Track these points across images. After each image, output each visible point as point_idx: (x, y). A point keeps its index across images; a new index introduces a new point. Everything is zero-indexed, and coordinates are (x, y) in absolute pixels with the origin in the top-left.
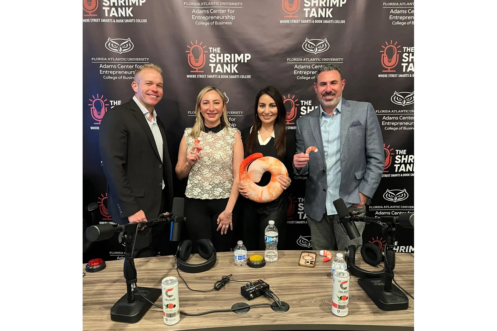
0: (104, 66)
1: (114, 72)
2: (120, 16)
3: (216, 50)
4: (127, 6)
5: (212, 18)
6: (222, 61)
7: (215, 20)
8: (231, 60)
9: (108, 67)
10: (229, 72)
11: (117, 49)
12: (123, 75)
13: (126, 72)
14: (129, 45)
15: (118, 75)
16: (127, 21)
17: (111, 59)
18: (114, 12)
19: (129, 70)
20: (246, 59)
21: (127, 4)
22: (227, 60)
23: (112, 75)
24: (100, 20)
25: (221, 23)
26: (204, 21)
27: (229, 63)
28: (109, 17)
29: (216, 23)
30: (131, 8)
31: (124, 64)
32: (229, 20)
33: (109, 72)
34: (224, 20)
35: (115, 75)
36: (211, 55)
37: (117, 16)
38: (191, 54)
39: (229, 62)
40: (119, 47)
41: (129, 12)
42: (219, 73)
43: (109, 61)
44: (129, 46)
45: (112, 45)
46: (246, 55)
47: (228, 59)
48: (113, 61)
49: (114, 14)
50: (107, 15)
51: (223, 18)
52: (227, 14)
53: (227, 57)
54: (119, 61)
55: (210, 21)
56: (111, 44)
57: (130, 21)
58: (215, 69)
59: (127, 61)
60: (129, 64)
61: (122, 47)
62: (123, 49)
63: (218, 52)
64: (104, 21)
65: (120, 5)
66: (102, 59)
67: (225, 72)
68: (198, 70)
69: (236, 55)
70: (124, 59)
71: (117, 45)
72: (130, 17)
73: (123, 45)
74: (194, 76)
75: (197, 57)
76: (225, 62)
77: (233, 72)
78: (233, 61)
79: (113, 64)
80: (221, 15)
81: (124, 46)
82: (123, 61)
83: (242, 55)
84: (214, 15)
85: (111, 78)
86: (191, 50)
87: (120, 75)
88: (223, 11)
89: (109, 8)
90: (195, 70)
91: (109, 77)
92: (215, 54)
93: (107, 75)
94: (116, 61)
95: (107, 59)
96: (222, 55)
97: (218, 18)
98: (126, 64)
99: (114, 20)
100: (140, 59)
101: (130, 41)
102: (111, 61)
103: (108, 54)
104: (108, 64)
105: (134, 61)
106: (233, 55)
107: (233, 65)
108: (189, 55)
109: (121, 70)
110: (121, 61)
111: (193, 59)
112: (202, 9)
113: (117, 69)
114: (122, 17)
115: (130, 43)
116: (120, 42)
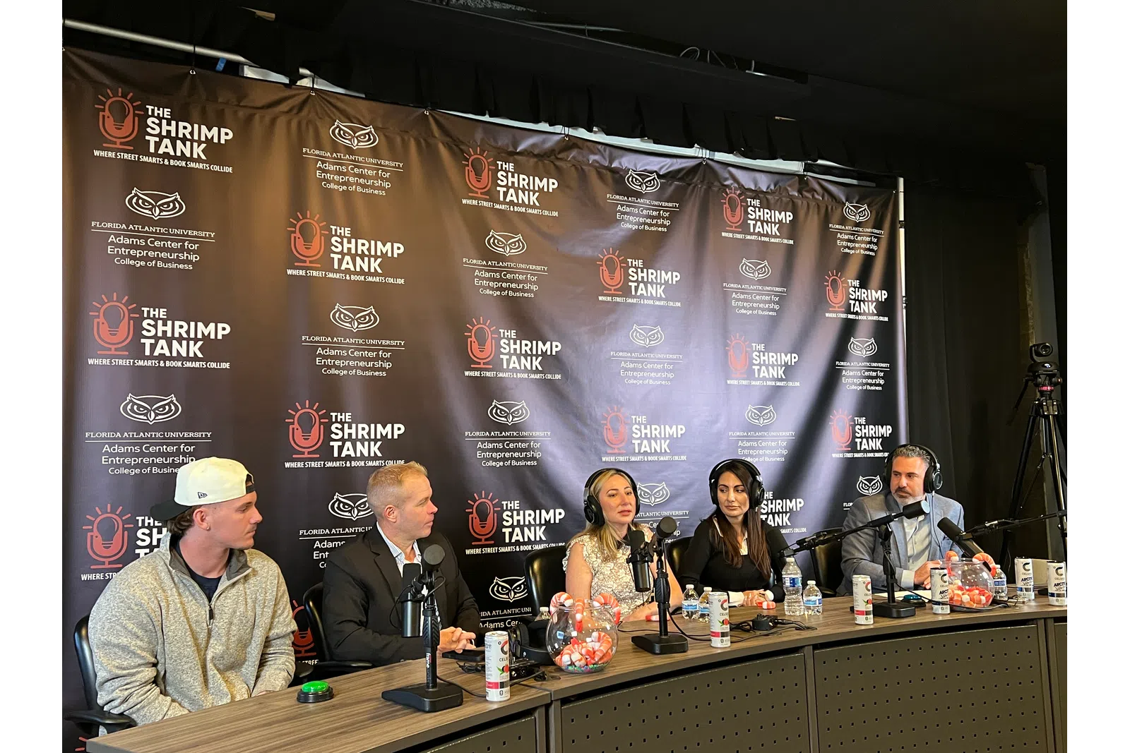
0: (326, 352)
1: (343, 363)
2: (358, 269)
3: (509, 334)
5: (504, 285)
6: (518, 352)
7: (509, 289)
8: (531, 349)
9: (333, 353)
11: (350, 323)
12: (357, 368)
13: (362, 364)
14: (370, 317)
15: (348, 368)
16: (370, 279)
17: (338, 340)
18: (348, 263)
19: (368, 359)
20: (555, 350)
21: (373, 253)
23: (338, 368)
24: (325, 274)
25: (517, 294)
26: (492, 289)
27: (529, 355)
28: (339, 271)
29: (511, 294)
30: (379, 260)
31: (360, 350)
32: (529, 291)
33: (334, 362)
34: (523, 290)
35: (344, 368)
36: (502, 341)
37: (352, 269)
38: (473, 339)
39: (529, 352)
40: (353, 320)
41: (375, 265)
43: (335, 343)
44: (370, 320)
46: (554, 344)
47: (528, 349)
48: (341, 343)
49: (347, 266)
50: (336, 267)
51: (521, 286)
52: (526, 281)
53: (526, 345)
54: (352, 344)
55: (501, 289)
56: (339, 315)
57: (377, 279)
58: (508, 365)
59: (366, 345)
60: (369, 350)
61: (357, 321)
62: (359, 324)
63: (513, 337)
65: (360, 252)
66: (323, 339)
67: (523, 368)
68: (484, 364)
69: (540, 343)
70: (361, 341)
71: (350, 317)
72: (376, 274)
73: (360, 318)
74: (477, 374)
75: (482, 343)
76: (523, 352)
77: (534, 368)
78: (534, 353)
79: (342, 349)
80: (518, 282)
81: (363, 319)
82: (359, 344)
83: (548, 344)
84: (507, 281)
85: (337, 372)
86: (473, 332)
87: (352, 368)
88: (521, 277)
89: (340, 256)
90: (479, 363)
91: (333, 371)
92: (509, 339)
93: (329, 367)
94: (347, 344)
95: (332, 339)
96: (518, 342)
97: (513, 286)
98: (364, 350)
100: (388, 342)
101: (374, 312)
102: (338, 343)
103: (333, 331)
104: (334, 348)
105: (378, 345)
106: (534, 342)
108: (469, 340)
109: (355, 359)
110: (355, 344)
111: (475, 346)
112: (489, 271)
113: (348, 358)
114: (362, 272)
115: (373, 315)
116: (355, 312)
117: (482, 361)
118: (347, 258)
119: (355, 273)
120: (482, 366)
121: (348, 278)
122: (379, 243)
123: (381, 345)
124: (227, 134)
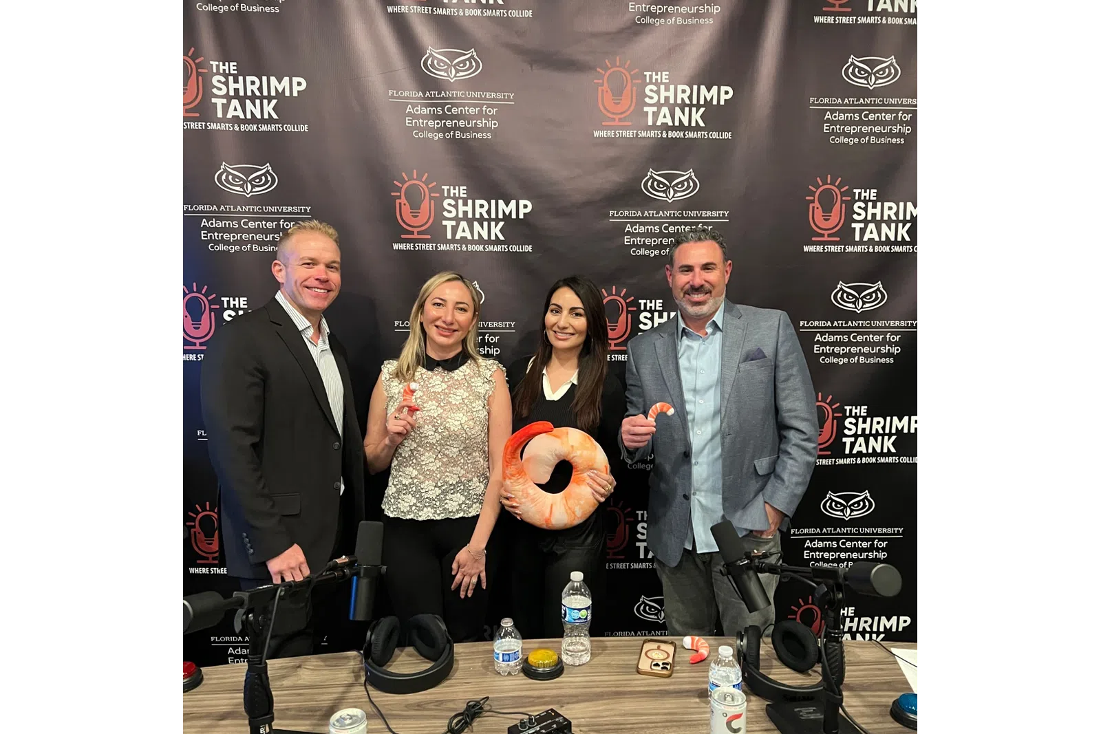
0: (212, 224)
1: (234, 237)
2: (249, 116)
3: (457, 191)
4: (265, 97)
5: (449, 123)
6: (470, 216)
7: (455, 128)
8: (489, 212)
9: (220, 224)
10: (486, 237)
11: (242, 186)
12: (252, 242)
13: (258, 237)
14: (266, 178)
15: (241, 242)
16: (264, 128)
17: (226, 208)
18: (235, 110)
19: (266, 232)
20: (522, 211)
21: (265, 93)
22: (481, 213)
23: (227, 243)
24: (206, 125)
25: (468, 136)
26: (432, 130)
27: (486, 220)
28: (224, 120)
29: (458, 135)
30: (274, 102)
31: (254, 220)
32: (486, 129)
33: (222, 236)
34: (476, 129)
35: (235, 243)
36: (447, 202)
37: (242, 117)
38: (403, 200)
39: (486, 216)
40: (245, 182)
41: (269, 109)
42: (464, 240)
43: (222, 212)
44: (267, 182)
45: (230, 177)
46: (522, 202)
47: (484, 211)
48: (230, 212)
49: (235, 113)
50: (220, 115)
51: (472, 125)
52: (480, 116)
53: (481, 207)
54: (245, 213)
55: (445, 130)
56: (227, 177)
57: (273, 128)
58: (454, 233)
59: (263, 213)
60: (267, 220)
61: (251, 184)
62: (253, 186)
63: (462, 195)
64: (213, 126)
65: (249, 93)
66: (207, 208)
67: (476, 237)
68: (419, 233)
69: (501, 202)
70: (256, 209)
71: (241, 179)
72: (270, 121)
73: (254, 179)
74: (410, 246)
75: (415, 206)
76: (477, 216)
77: (493, 238)
78: (493, 216)
79: (232, 219)
80: (467, 118)
81: (257, 180)
82: (254, 213)
83: (513, 203)
84: (452, 117)
85: (226, 248)
86: (403, 190)
87: (246, 243)
88: (472, 111)
89: (224, 101)
90: (412, 233)
91: (222, 247)
92: (456, 199)
93: (217, 242)
94: (239, 212)
95: (219, 208)
96: (470, 202)
97: (461, 123)
98: (261, 220)
99: (236, 126)
100: (290, 209)
101: (271, 171)
102: (226, 212)
103: (219, 197)
104: (221, 219)
105: (278, 213)
106: (493, 202)
107: (493, 224)
108: (398, 201)
109: (249, 231)
110: (249, 213)
111: (406, 210)
112: (427, 105)
113: (240, 230)
114: (254, 120)
115: (271, 175)
116: (247, 172)
117: (416, 230)
120: (416, 236)
121: (236, 128)
122: (273, 79)
123: (282, 213)
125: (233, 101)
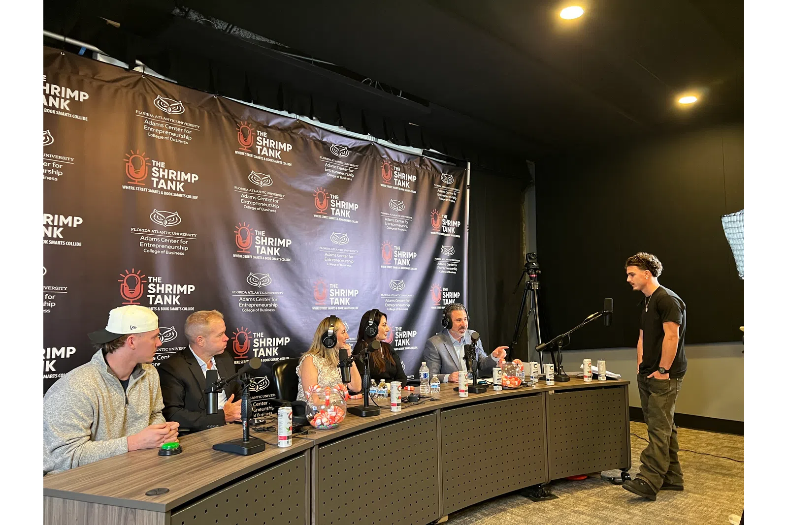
0: (147, 239)
1: (157, 246)
2: (169, 189)
3: (261, 233)
5: (259, 204)
6: (266, 244)
7: (262, 206)
8: (274, 243)
9: (151, 239)
11: (163, 221)
12: (166, 249)
13: (169, 247)
14: (175, 218)
15: (160, 249)
16: (176, 195)
17: (154, 232)
18: (162, 184)
19: (173, 245)
20: (287, 244)
21: (179, 179)
23: (154, 249)
24: (148, 190)
25: (267, 210)
26: (251, 206)
27: (272, 246)
28: (156, 189)
29: (263, 209)
30: (183, 184)
31: (168, 238)
32: (274, 208)
33: (151, 245)
34: (270, 208)
35: (158, 249)
36: (257, 237)
37: (165, 188)
38: (239, 235)
39: (272, 245)
40: (164, 220)
41: (180, 186)
43: (152, 233)
44: (175, 220)
45: (158, 216)
46: (287, 240)
47: (272, 242)
48: (156, 234)
49: (162, 186)
50: (155, 186)
51: (269, 205)
52: (272, 202)
54: (163, 234)
55: (257, 206)
56: (156, 216)
57: (181, 195)
58: (260, 251)
59: (172, 235)
60: (174, 239)
61: (167, 220)
62: (168, 222)
63: (263, 235)
65: (170, 178)
66: (145, 230)
68: (245, 250)
69: (279, 240)
70: (169, 233)
71: (163, 218)
72: (180, 192)
73: (169, 219)
74: (241, 256)
75: (244, 238)
76: (269, 244)
77: (275, 254)
78: (275, 245)
79: (157, 237)
80: (267, 203)
81: (171, 219)
82: (167, 235)
83: (284, 240)
84: (261, 202)
85: (153, 251)
86: (239, 230)
87: (163, 249)
88: (269, 200)
89: (157, 180)
90: (242, 250)
91: (151, 251)
92: (260, 236)
93: (148, 248)
94: (160, 234)
95: (151, 231)
96: (266, 238)
97: (264, 205)
98: (171, 239)
99: (162, 192)
100: (186, 234)
101: (178, 215)
102: (154, 234)
103: (150, 225)
104: (152, 237)
105: (180, 236)
106: (276, 239)
107: (275, 248)
108: (237, 235)
109: (165, 244)
110: (165, 235)
112: (250, 195)
113: (160, 243)
114: (171, 191)
115: (177, 217)
116: (166, 215)
118: (162, 181)
119: (167, 191)
121: (162, 193)
122: (183, 173)
123: (182, 236)
124: (84, 96)
125: (161, 180)
